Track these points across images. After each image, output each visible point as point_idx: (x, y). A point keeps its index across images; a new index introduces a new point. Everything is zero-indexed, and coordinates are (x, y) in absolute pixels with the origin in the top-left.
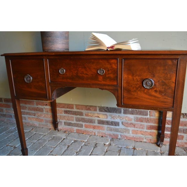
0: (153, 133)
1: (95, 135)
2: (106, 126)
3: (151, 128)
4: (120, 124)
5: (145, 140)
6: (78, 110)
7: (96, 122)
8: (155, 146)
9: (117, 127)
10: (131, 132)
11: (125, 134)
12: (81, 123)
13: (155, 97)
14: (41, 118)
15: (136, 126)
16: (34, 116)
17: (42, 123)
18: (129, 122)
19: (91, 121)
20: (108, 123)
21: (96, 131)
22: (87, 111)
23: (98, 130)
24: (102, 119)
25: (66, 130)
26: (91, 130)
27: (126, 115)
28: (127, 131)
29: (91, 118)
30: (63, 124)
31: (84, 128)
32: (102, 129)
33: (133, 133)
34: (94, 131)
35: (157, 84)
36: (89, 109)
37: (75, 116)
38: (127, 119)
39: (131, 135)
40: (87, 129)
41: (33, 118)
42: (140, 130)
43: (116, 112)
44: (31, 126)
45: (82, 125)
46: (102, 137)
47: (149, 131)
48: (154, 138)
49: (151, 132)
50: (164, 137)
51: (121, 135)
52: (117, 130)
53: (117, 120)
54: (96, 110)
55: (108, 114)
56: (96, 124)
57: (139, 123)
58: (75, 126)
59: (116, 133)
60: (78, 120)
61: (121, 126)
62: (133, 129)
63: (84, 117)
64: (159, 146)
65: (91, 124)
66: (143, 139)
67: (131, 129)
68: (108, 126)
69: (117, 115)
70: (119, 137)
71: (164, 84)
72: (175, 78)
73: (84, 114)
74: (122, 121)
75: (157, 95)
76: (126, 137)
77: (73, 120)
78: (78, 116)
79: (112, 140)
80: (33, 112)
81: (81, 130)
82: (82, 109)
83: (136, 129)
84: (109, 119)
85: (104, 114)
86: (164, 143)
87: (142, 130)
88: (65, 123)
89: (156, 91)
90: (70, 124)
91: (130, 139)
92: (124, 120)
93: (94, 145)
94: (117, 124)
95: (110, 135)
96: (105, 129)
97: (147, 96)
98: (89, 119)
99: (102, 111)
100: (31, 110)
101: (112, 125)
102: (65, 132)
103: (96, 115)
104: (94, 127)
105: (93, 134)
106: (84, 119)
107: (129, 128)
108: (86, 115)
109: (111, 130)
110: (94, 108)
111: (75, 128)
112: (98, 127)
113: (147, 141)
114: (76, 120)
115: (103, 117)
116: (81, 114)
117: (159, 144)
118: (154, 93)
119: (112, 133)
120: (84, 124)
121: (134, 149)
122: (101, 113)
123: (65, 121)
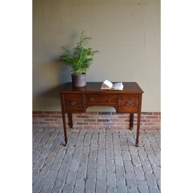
0: (128, 123)
1: (96, 128)
2: (102, 122)
3: (126, 121)
4: (110, 120)
5: (123, 128)
6: (86, 115)
7: (97, 120)
8: (129, 130)
9: (109, 122)
10: (116, 124)
11: (113, 126)
12: (87, 122)
13: (131, 108)
14: (60, 122)
15: (119, 121)
16: (55, 121)
17: (61, 125)
18: (115, 119)
19: (94, 121)
20: (103, 120)
21: (96, 126)
22: (91, 115)
23: (98, 125)
24: (100, 119)
25: (77, 127)
26: (94, 125)
27: (113, 115)
28: (114, 124)
29: (93, 119)
30: (76, 124)
31: (89, 125)
32: (100, 124)
33: (117, 125)
34: (95, 126)
35: (132, 103)
36: (92, 114)
37: (83, 119)
38: (114, 117)
39: (116, 126)
40: (91, 125)
41: (54, 122)
42: (121, 122)
43: (108, 114)
44: (53, 128)
45: (88, 123)
46: (100, 129)
47: (126, 122)
48: (128, 126)
49: (126, 123)
50: (133, 125)
51: (111, 127)
52: (108, 124)
53: (108, 118)
54: (96, 114)
55: (103, 115)
56: (97, 122)
57: (120, 119)
58: (83, 124)
59: (108, 126)
60: (85, 121)
61: (111, 122)
62: (117, 122)
63: (89, 118)
64: (131, 130)
65: (94, 122)
66: (122, 127)
67: (116, 122)
68: (104, 122)
69: (108, 116)
70: (110, 127)
71: (134, 103)
72: (138, 101)
73: (89, 117)
74: (111, 119)
75: (132, 108)
76: (114, 127)
77: (82, 121)
78: (86, 118)
79: (106, 129)
80: (55, 118)
81: (87, 126)
82: (88, 114)
83: (118, 122)
84: (104, 118)
85: (101, 116)
86: (133, 128)
87: (122, 122)
88: (77, 123)
89: (131, 106)
90: (80, 124)
91: (115, 128)
92: (112, 118)
93: (97, 133)
94: (108, 121)
95: (104, 127)
96: (102, 124)
97: (128, 108)
98: (92, 119)
99: (100, 114)
100: (53, 117)
101: (106, 121)
102: (77, 128)
103: (97, 117)
104: (95, 124)
105: (95, 128)
106: (89, 119)
107: (115, 122)
108: (90, 117)
109: (105, 124)
110: (96, 113)
111: (84, 126)
112: (98, 123)
113: (125, 128)
114: (84, 121)
115: (100, 117)
116: (87, 117)
117: (131, 129)
118: (131, 107)
119: (105, 126)
120: (89, 122)
121: (119, 132)
122: (99, 115)
123: (77, 122)
